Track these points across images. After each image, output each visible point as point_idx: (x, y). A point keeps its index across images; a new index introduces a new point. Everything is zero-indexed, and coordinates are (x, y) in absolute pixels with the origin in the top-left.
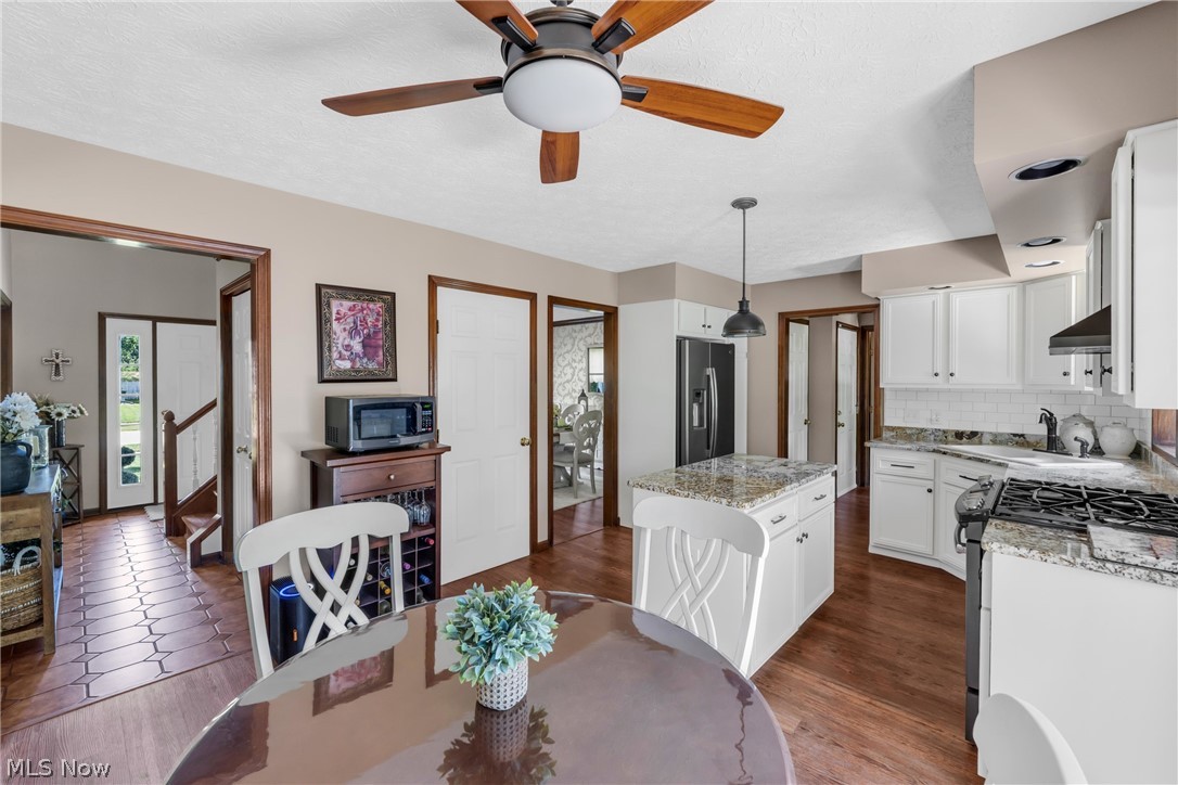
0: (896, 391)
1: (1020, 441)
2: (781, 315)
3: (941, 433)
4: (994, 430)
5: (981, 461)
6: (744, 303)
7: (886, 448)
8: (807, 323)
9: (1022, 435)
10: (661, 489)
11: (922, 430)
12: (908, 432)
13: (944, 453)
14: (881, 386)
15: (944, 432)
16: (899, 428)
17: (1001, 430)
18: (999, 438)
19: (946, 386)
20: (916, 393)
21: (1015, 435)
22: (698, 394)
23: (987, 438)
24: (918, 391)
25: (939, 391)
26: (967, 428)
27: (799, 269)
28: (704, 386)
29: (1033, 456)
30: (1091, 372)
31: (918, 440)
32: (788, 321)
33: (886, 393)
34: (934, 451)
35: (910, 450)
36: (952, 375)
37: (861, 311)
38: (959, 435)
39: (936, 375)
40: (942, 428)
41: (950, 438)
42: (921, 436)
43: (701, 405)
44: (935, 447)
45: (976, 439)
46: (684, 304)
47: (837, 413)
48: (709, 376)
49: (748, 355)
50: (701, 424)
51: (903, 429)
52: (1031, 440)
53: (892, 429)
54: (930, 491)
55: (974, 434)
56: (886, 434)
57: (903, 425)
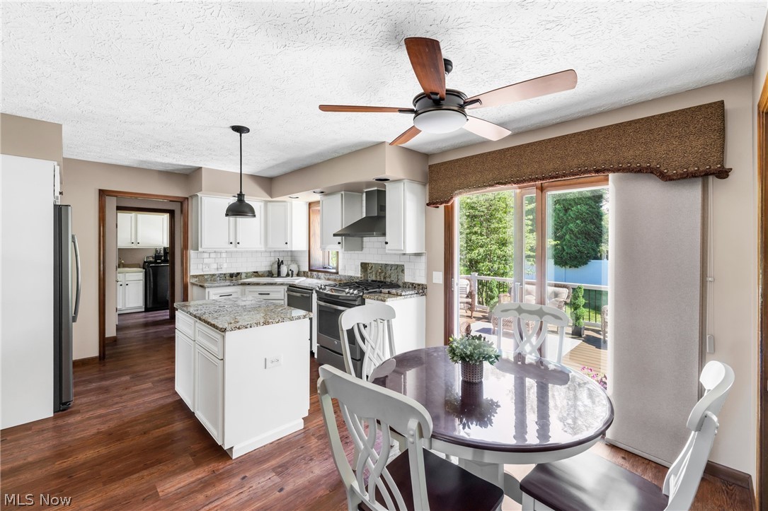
1: (256, 274)
3: (222, 276)
4: (246, 271)
6: (241, 196)
9: (257, 272)
10: (257, 324)
11: (213, 275)
12: (206, 277)
15: (225, 274)
16: (200, 275)
17: (248, 271)
19: (235, 249)
21: (254, 272)
23: (243, 276)
26: (234, 271)
34: (241, 284)
36: (238, 243)
38: (231, 276)
39: (231, 243)
40: (223, 272)
41: (227, 278)
42: (213, 279)
45: (239, 277)
51: (203, 275)
52: (260, 274)
53: (196, 276)
55: (238, 274)
57: (202, 273)
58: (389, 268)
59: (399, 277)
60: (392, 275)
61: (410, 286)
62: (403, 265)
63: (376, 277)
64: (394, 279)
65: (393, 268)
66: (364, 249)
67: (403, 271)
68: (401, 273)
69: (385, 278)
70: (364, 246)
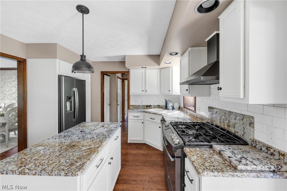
0: (133, 95)
1: (159, 107)
2: (102, 72)
3: (143, 106)
5: (155, 114)
6: (83, 56)
7: (132, 112)
8: (109, 76)
9: (159, 105)
11: (139, 106)
13: (146, 112)
14: (130, 94)
16: (134, 105)
17: (155, 104)
18: (155, 106)
19: (145, 94)
20: (137, 96)
21: (158, 105)
22: (70, 98)
23: (152, 107)
24: (138, 95)
25: (142, 95)
26: (149, 104)
27: (107, 57)
28: (72, 95)
29: (163, 111)
30: (187, 90)
31: (138, 108)
32: (104, 74)
33: (131, 96)
34: (144, 112)
35: (138, 112)
36: (146, 91)
37: (123, 74)
38: (147, 106)
39: (143, 91)
41: (145, 107)
42: (139, 107)
43: (71, 102)
44: (143, 110)
46: (62, 62)
47: (117, 101)
48: (74, 91)
49: (91, 84)
50: (71, 109)
52: (161, 106)
53: (132, 106)
54: (143, 123)
55: (150, 106)
56: (131, 107)
57: (135, 105)
58: (233, 116)
59: (246, 130)
60: (237, 126)
61: (264, 149)
62: (252, 117)
63: (220, 122)
64: (238, 130)
65: (238, 118)
66: (212, 95)
67: (251, 124)
68: (248, 126)
69: (228, 126)
70: (211, 93)
